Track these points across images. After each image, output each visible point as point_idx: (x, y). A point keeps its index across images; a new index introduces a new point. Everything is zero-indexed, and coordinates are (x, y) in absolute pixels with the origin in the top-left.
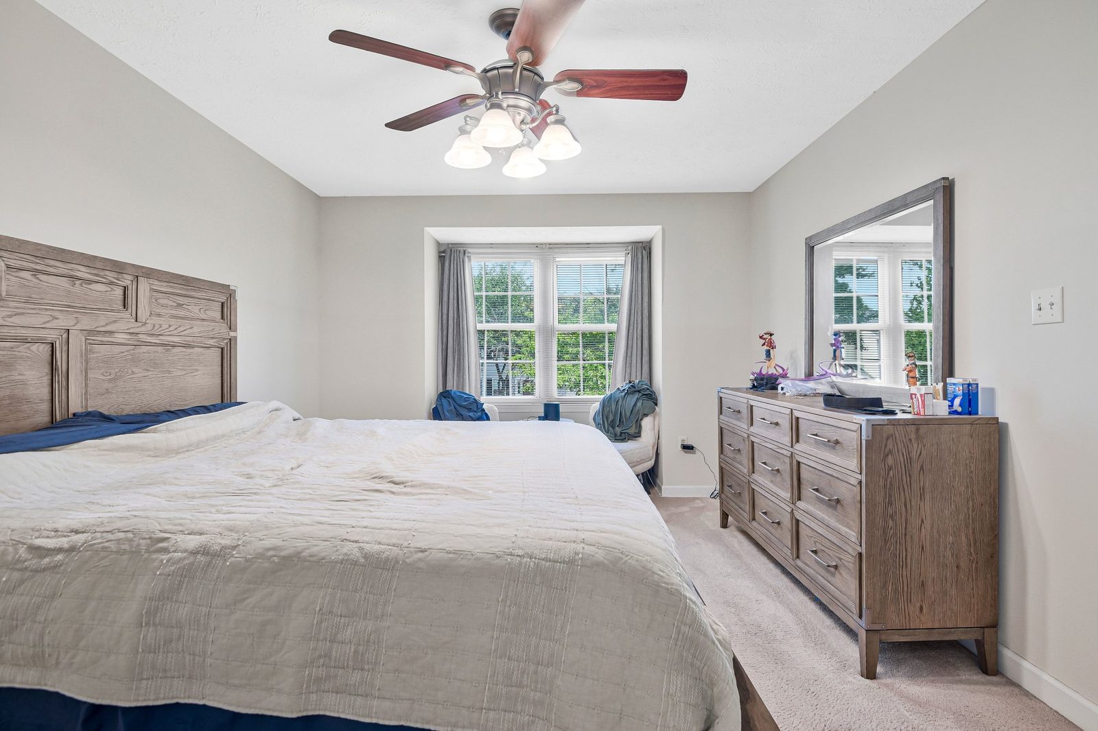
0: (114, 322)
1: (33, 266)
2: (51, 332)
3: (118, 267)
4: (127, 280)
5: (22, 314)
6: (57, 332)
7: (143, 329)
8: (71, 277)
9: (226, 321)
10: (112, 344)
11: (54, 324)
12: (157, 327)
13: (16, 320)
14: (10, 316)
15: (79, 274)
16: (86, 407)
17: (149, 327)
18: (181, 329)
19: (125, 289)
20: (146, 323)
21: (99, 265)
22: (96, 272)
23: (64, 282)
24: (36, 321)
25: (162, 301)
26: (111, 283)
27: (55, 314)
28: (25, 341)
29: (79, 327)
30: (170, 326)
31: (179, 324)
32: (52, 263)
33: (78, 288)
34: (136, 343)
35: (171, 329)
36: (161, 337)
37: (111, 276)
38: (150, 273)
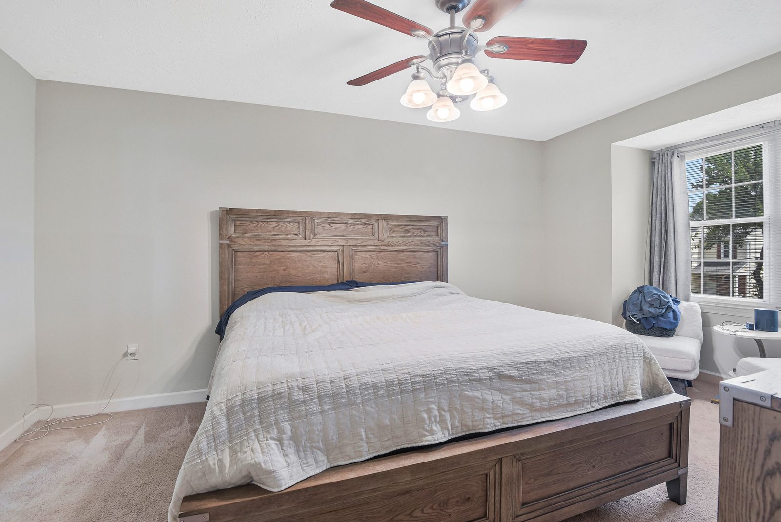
0: (366, 241)
1: (328, 221)
2: (336, 247)
3: (368, 217)
4: (373, 222)
5: (322, 241)
6: (339, 247)
7: (382, 244)
8: (345, 223)
9: (439, 237)
10: (366, 251)
11: (336, 244)
12: (391, 242)
13: (321, 243)
14: (318, 242)
15: (348, 222)
16: (353, 278)
17: (386, 242)
18: (407, 242)
19: (373, 225)
20: (384, 241)
21: (357, 217)
22: (356, 220)
23: (342, 226)
24: (329, 243)
25: (395, 229)
26: (365, 224)
27: (337, 240)
28: (325, 251)
29: (348, 244)
30: (399, 241)
31: (405, 240)
32: (336, 219)
33: (349, 228)
34: (379, 250)
35: (399, 243)
36: (394, 247)
37: (364, 221)
38: (385, 217)
